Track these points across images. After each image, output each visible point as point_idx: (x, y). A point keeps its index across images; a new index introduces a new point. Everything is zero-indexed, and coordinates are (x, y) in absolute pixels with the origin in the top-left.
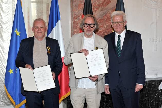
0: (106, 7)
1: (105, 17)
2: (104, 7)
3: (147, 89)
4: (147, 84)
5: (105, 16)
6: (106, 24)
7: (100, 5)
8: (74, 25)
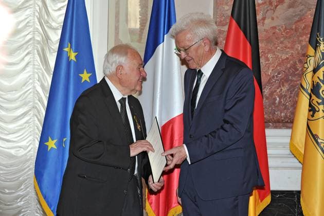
1: (298, 23)
5: (300, 20)
6: (300, 42)
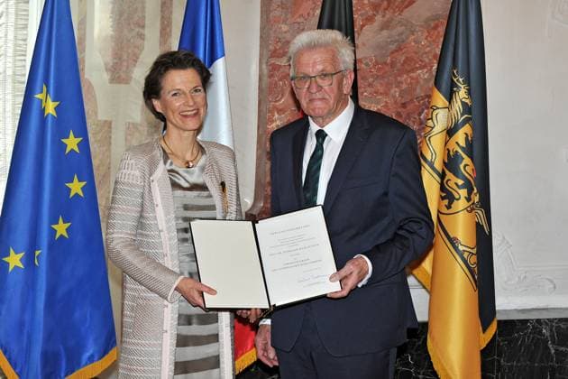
0: (403, 14)
1: (396, 54)
2: (394, 12)
3: (553, 351)
4: (551, 330)
5: (399, 49)
6: (399, 84)
7: (379, 5)
8: (271, 83)
